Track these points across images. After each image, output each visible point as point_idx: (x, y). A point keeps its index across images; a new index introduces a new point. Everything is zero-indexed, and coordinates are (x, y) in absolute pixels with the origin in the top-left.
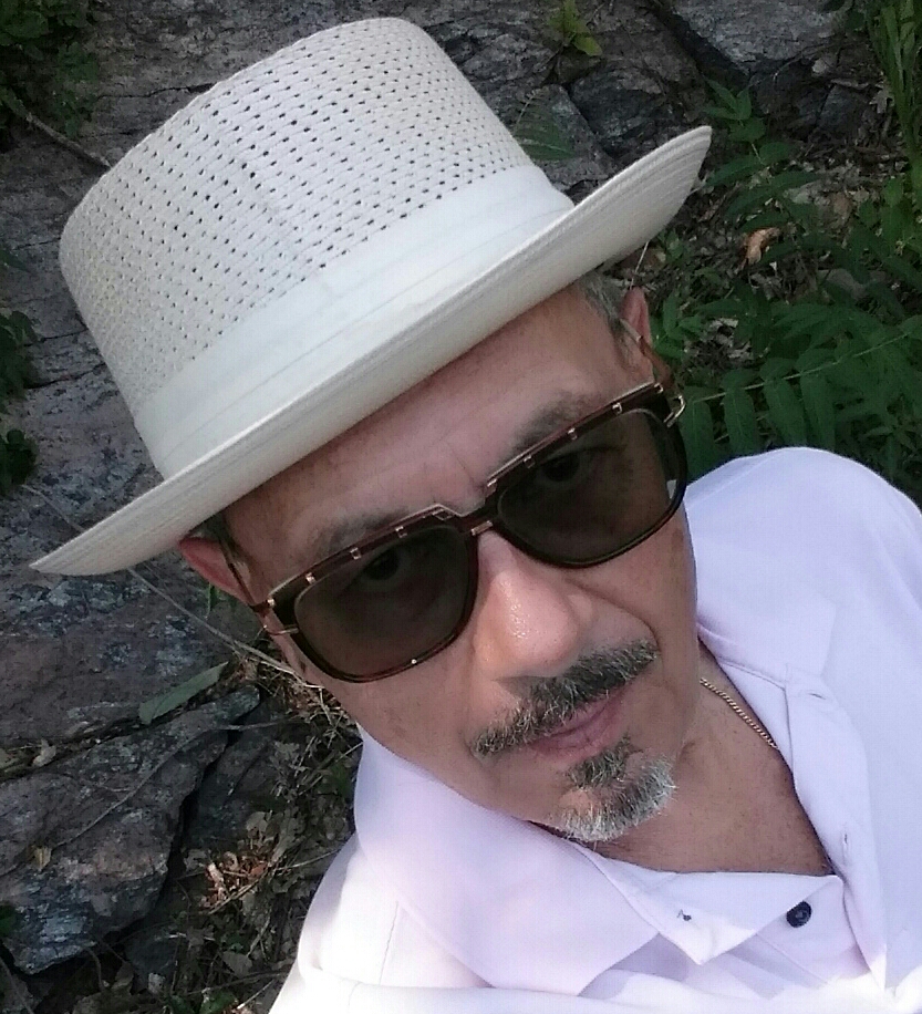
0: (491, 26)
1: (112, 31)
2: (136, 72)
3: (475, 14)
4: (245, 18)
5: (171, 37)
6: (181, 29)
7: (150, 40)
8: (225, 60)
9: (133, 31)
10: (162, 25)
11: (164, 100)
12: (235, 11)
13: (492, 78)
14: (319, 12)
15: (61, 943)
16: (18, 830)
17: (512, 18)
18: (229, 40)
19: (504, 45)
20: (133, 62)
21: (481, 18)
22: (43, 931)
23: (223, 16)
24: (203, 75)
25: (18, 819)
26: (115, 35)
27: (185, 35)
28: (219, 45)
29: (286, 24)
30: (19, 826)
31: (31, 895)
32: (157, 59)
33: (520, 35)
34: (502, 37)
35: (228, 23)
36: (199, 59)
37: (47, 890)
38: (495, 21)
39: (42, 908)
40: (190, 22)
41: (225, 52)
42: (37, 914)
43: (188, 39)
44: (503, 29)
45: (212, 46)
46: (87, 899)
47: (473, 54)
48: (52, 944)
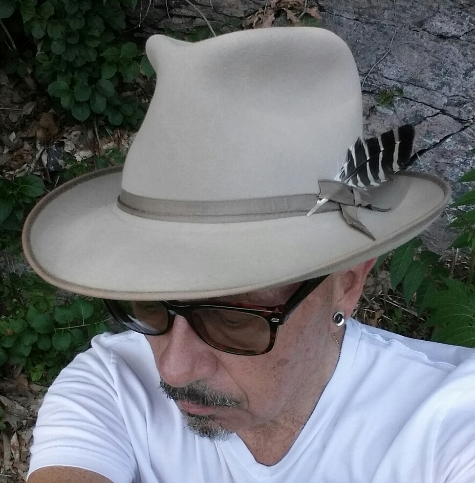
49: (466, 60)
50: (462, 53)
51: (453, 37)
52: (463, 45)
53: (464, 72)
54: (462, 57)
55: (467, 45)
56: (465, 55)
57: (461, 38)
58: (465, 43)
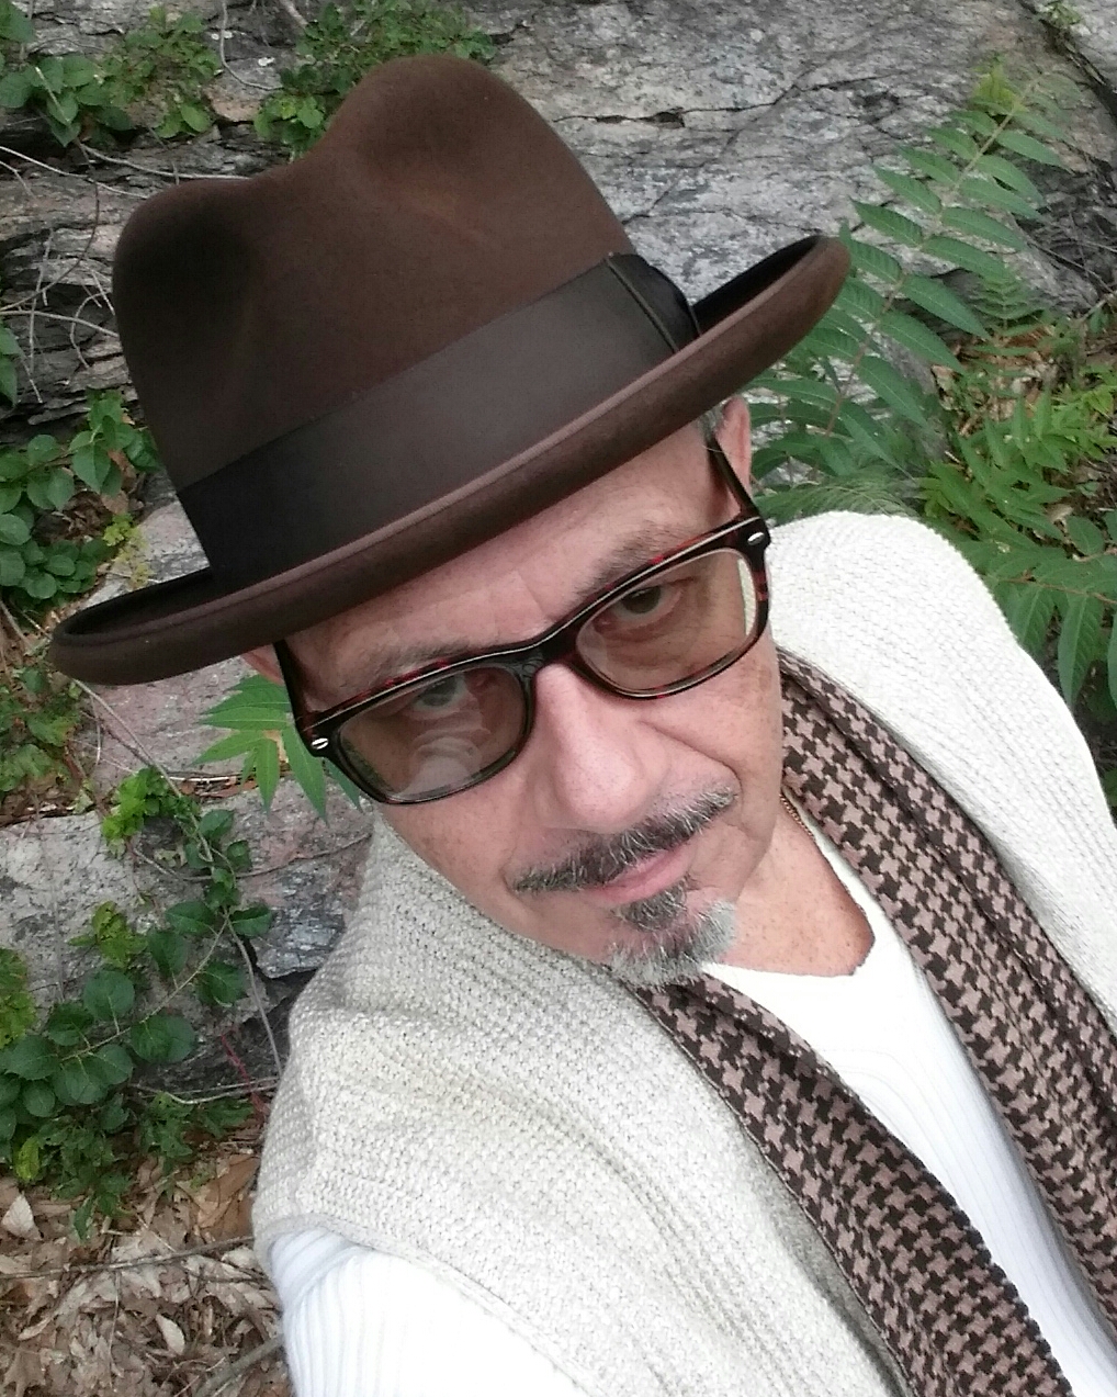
0: (917, 87)
1: (530, 54)
2: (548, 96)
3: (901, 72)
4: (664, 55)
5: (589, 66)
6: (599, 59)
7: (567, 67)
8: (638, 93)
9: (551, 57)
10: (583, 54)
11: (570, 127)
12: (654, 48)
13: (907, 138)
14: (740, 56)
15: (305, 953)
16: (286, 829)
17: (938, 81)
18: (645, 76)
19: (926, 107)
20: (548, 87)
21: (906, 77)
22: (291, 937)
23: (643, 51)
24: (613, 106)
25: (289, 818)
26: (534, 59)
27: (603, 66)
28: (633, 78)
29: (704, 65)
30: (289, 825)
31: (286, 897)
32: (570, 86)
33: (943, 97)
34: (924, 98)
35: (647, 58)
36: (612, 90)
37: (303, 894)
38: (920, 83)
39: (295, 913)
40: (610, 53)
41: (638, 86)
42: (289, 917)
43: (603, 70)
44: (927, 91)
45: (627, 79)
46: (340, 912)
47: (891, 112)
48: (297, 951)
49: (676, 249)
50: (664, 239)
51: (636, 216)
52: (659, 225)
53: (681, 270)
54: (666, 247)
55: (667, 222)
56: (671, 241)
57: (651, 214)
58: (661, 219)
